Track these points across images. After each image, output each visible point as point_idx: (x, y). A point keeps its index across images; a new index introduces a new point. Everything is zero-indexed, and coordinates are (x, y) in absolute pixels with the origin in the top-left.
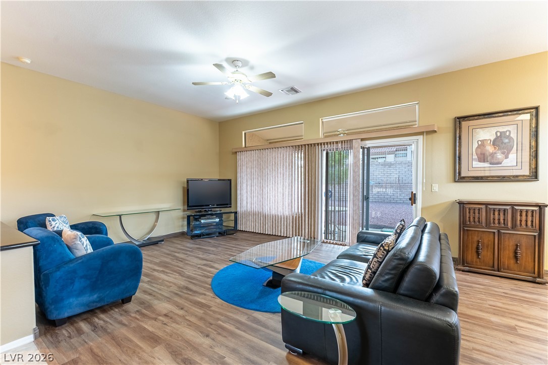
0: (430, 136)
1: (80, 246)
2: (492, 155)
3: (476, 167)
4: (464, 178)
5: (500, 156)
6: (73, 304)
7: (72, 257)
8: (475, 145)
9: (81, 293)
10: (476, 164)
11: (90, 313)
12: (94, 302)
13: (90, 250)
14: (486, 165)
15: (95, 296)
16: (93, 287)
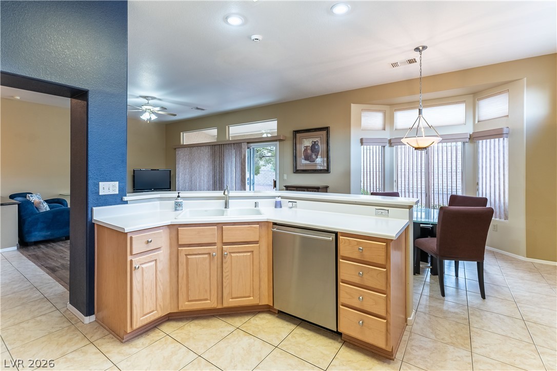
0: (282, 142)
1: (42, 208)
2: (311, 156)
3: (303, 163)
4: (298, 170)
5: (314, 157)
6: (37, 235)
7: (38, 212)
8: (303, 150)
9: (42, 230)
10: (304, 162)
11: (45, 242)
12: (48, 236)
13: (48, 209)
14: (308, 162)
15: (49, 233)
16: (48, 228)
